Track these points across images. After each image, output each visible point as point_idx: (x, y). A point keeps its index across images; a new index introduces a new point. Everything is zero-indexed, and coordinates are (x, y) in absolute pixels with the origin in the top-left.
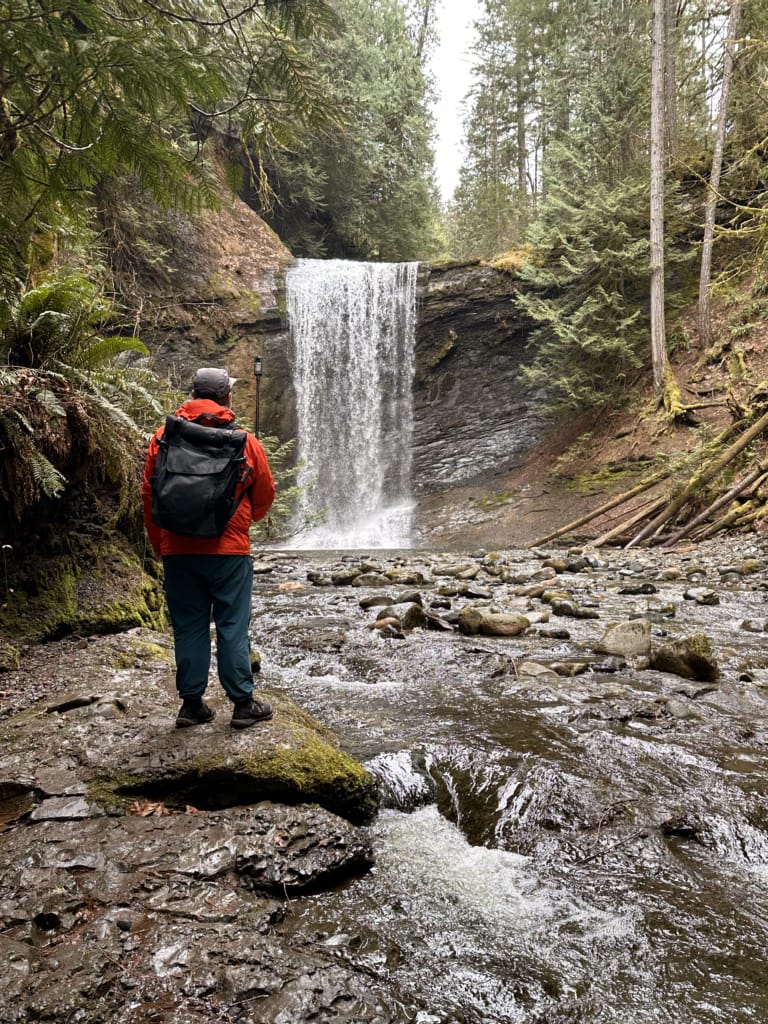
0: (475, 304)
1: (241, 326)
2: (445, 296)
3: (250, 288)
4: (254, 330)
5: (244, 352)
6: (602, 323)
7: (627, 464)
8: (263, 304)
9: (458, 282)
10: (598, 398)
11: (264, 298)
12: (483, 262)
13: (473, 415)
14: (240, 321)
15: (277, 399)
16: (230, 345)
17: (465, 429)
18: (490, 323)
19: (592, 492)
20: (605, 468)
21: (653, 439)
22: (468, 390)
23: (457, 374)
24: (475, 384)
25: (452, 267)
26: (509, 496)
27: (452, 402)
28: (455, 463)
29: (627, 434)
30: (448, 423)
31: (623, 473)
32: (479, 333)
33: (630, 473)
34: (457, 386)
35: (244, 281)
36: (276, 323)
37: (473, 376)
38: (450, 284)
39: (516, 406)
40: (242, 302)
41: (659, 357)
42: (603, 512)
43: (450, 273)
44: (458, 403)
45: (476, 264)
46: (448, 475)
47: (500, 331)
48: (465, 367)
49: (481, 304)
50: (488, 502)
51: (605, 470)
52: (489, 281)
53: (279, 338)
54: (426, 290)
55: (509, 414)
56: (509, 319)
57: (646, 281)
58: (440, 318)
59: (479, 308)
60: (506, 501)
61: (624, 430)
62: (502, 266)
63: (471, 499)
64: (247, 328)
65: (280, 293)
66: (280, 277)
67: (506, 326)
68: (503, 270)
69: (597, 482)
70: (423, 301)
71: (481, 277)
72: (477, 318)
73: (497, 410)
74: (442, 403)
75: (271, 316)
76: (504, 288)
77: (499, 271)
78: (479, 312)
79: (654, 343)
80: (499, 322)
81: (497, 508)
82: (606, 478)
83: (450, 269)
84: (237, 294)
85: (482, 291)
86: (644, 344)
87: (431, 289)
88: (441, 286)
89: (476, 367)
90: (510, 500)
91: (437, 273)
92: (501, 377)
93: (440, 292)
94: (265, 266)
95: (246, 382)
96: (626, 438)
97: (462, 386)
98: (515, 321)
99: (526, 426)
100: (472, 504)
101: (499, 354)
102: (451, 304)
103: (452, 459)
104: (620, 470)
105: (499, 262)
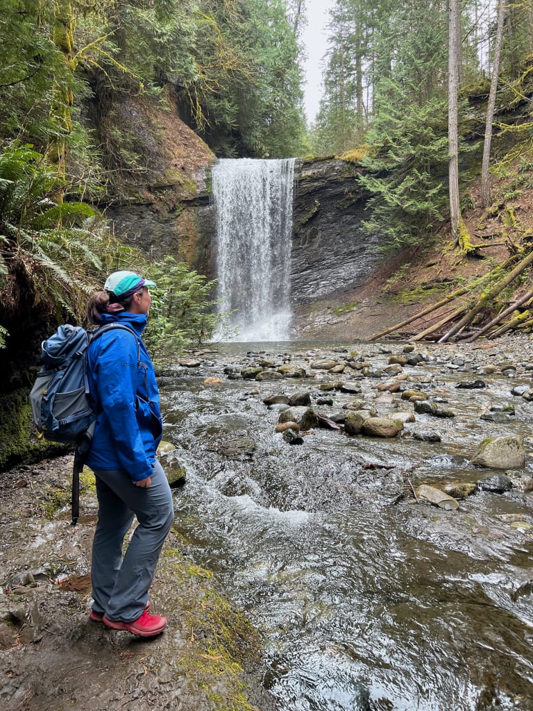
0: (331, 183)
1: (184, 202)
2: (313, 179)
3: (190, 177)
4: (192, 204)
5: (186, 218)
6: (417, 192)
7: (435, 284)
8: (198, 187)
9: (320, 170)
10: (415, 241)
11: (198, 184)
12: (337, 157)
13: (330, 253)
14: (184, 199)
15: (206, 247)
16: (177, 214)
17: (324, 262)
18: (341, 195)
19: (411, 303)
20: (420, 287)
21: (453, 267)
22: (327, 238)
23: (319, 228)
24: (331, 234)
25: (317, 160)
26: (354, 306)
27: (317, 245)
28: (318, 284)
29: (434, 264)
30: (314, 259)
31: (432, 290)
32: (334, 201)
33: (437, 290)
34: (320, 235)
35: (186, 174)
36: (205, 199)
37: (330, 229)
38: (316, 171)
39: (358, 247)
40: (185, 186)
41: (455, 214)
42: (420, 317)
43: (315, 164)
44: (320, 246)
45: (332, 158)
46: (313, 292)
47: (347, 200)
48: (325, 223)
49: (337, 183)
50: (340, 310)
51: (419, 288)
52: (340, 168)
53: (207, 208)
54: (300, 176)
55: (353, 252)
56: (354, 192)
57: (446, 165)
58: (309, 193)
59: (334, 185)
60: (352, 309)
61: (431, 261)
62: (349, 159)
63: (328, 308)
64: (188, 203)
65: (208, 181)
66: (208, 170)
67: (351, 196)
68: (349, 162)
69: (414, 296)
70: (299, 182)
71: (335, 166)
72: (333, 192)
73: (345, 250)
74: (310, 246)
75: (203, 195)
76: (350, 172)
77: (347, 162)
78: (334, 188)
79: (451, 205)
80: (347, 194)
81: (345, 314)
82: (421, 293)
83: (315, 162)
84: (182, 182)
85: (336, 175)
86: (445, 205)
87: (303, 175)
88: (309, 173)
89: (332, 223)
90: (355, 308)
91: (307, 164)
92: (348, 229)
93: (309, 176)
94: (199, 164)
95: (187, 237)
96: (434, 267)
97: (323, 235)
98: (358, 193)
99: (364, 260)
100: (329, 311)
101: (347, 214)
102: (316, 184)
103: (315, 282)
104: (430, 288)
105: (347, 157)
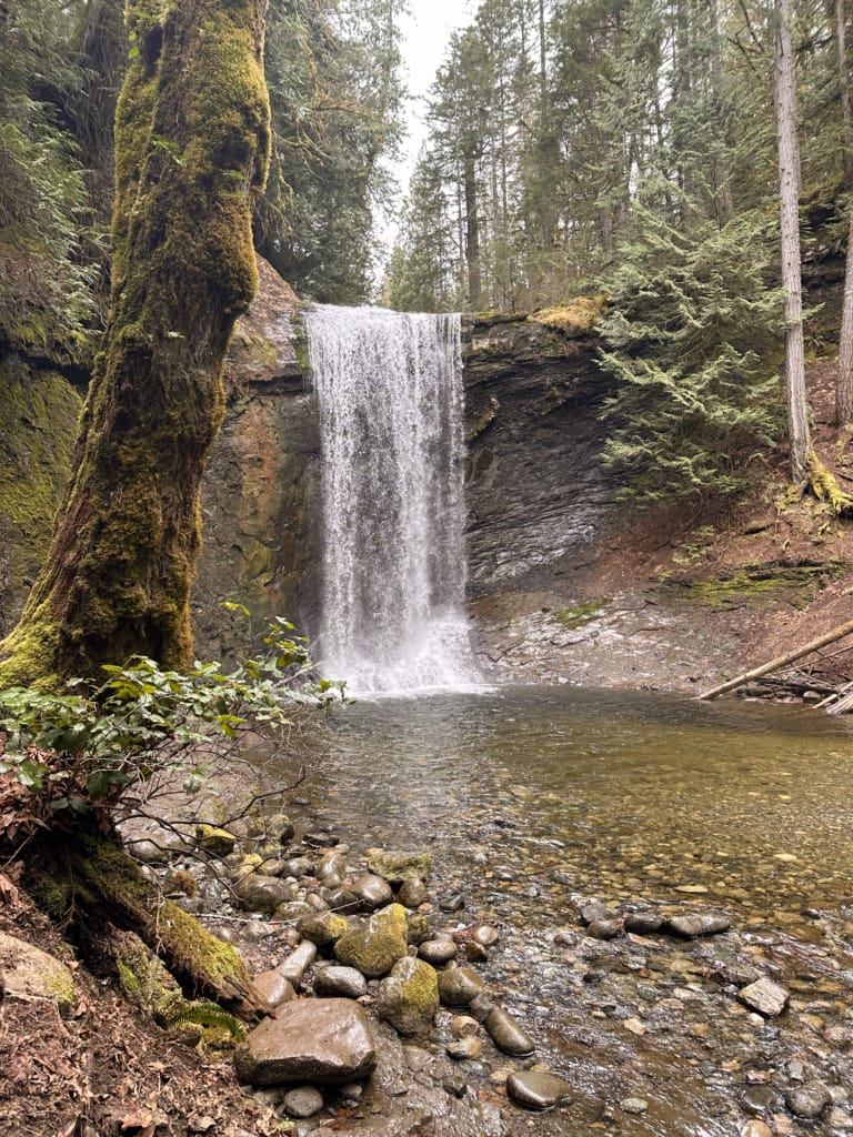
0: (522, 367)
1: (252, 384)
2: (490, 356)
3: (263, 334)
4: (269, 390)
5: (256, 419)
8: (280, 355)
9: (504, 340)
10: (728, 483)
11: (281, 349)
12: (530, 318)
13: (514, 499)
14: (253, 378)
15: (296, 482)
16: (240, 409)
17: (505, 516)
18: (538, 390)
22: (508, 469)
23: (495, 450)
24: (516, 462)
25: (498, 321)
27: (490, 483)
28: (494, 558)
29: (763, 529)
30: (487, 509)
32: (523, 402)
34: (495, 464)
35: (253, 324)
36: (295, 382)
37: (514, 453)
38: (496, 342)
39: (567, 488)
40: (254, 351)
41: (802, 433)
43: (495, 328)
44: (496, 485)
45: (522, 319)
46: (489, 574)
47: (548, 400)
48: (504, 442)
49: (532, 367)
50: (570, 615)
52: (539, 341)
53: (300, 401)
54: (470, 348)
55: (558, 498)
56: (561, 386)
58: (483, 383)
59: (526, 371)
62: (555, 322)
63: (544, 611)
64: (261, 387)
65: (300, 343)
66: (296, 322)
67: (557, 393)
68: (555, 328)
70: (469, 359)
71: (530, 335)
72: (524, 383)
73: (543, 493)
74: (478, 485)
75: (292, 373)
76: (556, 349)
77: (549, 328)
78: (527, 377)
79: (793, 416)
80: (549, 388)
83: (495, 324)
84: (248, 340)
85: (531, 352)
87: (475, 347)
88: (485, 344)
89: (518, 442)
91: (481, 328)
92: (546, 455)
93: (485, 351)
94: (278, 309)
95: (259, 460)
97: (501, 464)
98: (566, 388)
99: (578, 512)
100: (548, 617)
101: (545, 427)
102: (496, 366)
103: (491, 553)
105: (551, 318)
